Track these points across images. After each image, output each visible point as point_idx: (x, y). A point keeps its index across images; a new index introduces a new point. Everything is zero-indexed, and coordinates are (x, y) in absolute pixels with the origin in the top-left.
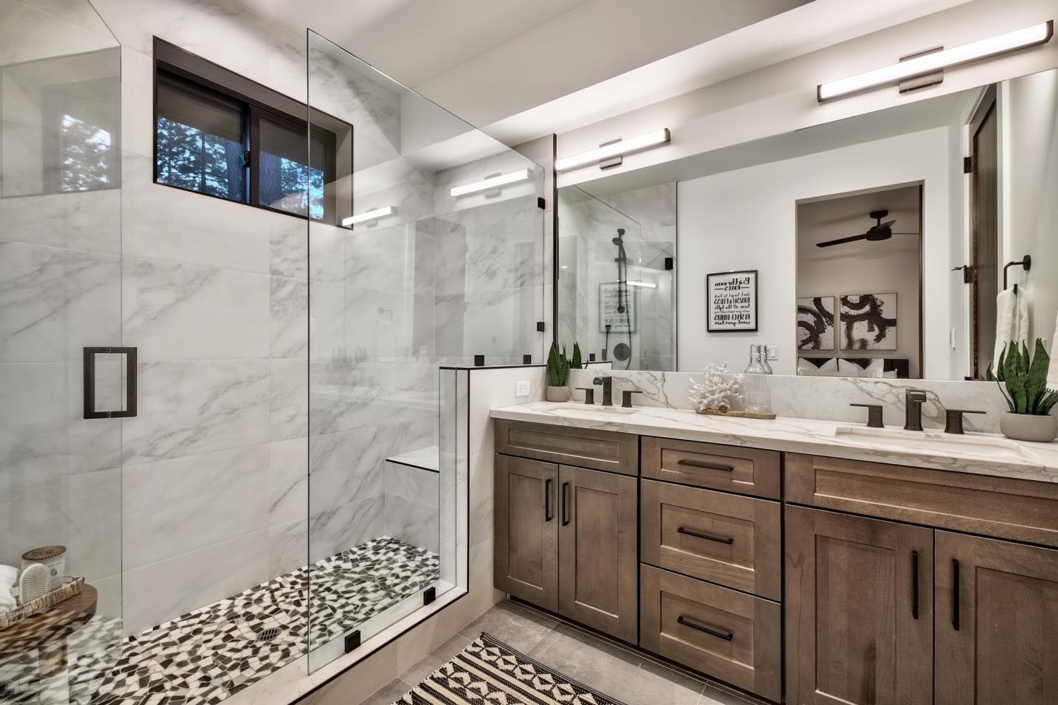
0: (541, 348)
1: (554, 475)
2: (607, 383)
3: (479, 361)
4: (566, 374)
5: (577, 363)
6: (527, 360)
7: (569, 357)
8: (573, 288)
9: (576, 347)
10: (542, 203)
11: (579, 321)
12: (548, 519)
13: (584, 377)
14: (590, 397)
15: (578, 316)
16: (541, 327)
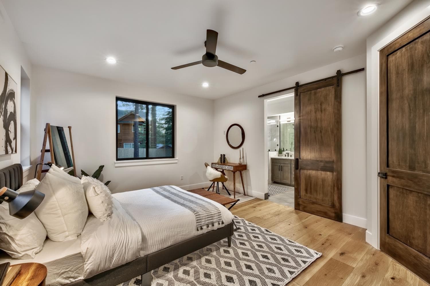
0: (278, 148)
1: (280, 165)
2: (288, 154)
3: (269, 150)
4: (282, 152)
5: (284, 151)
6: (276, 150)
7: (282, 150)
8: (284, 135)
9: (283, 148)
10: (278, 126)
11: (285, 142)
12: (279, 170)
13: (284, 153)
14: (285, 156)
15: (285, 140)
16: (278, 145)
